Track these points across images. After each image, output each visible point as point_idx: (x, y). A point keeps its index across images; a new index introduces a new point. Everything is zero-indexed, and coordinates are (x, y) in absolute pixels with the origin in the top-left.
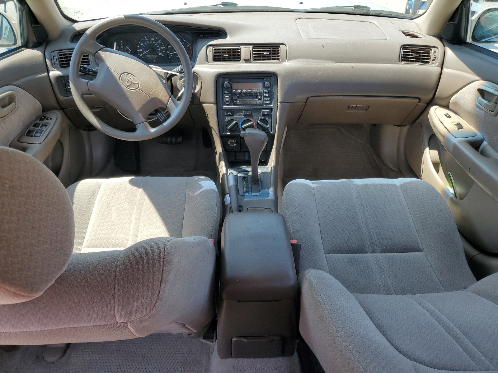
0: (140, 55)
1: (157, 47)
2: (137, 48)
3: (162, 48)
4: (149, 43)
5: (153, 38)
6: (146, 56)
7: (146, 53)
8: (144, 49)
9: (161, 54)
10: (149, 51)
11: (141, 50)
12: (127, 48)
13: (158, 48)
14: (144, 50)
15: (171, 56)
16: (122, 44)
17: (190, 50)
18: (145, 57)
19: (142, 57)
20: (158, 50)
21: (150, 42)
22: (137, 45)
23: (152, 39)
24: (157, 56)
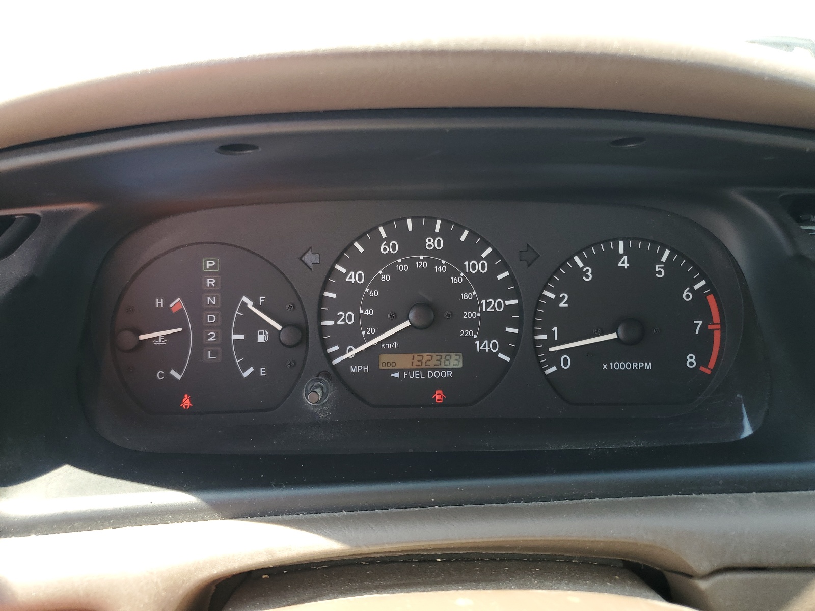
0: (342, 352)
1: (465, 296)
2: (321, 308)
3: (494, 305)
4: (405, 268)
5: (434, 235)
6: (384, 358)
7: (384, 341)
8: (369, 312)
9: (486, 346)
10: (407, 324)
11: (346, 318)
12: (250, 304)
13: (473, 305)
14: (367, 321)
15: (566, 363)
16: (211, 282)
17: (708, 319)
18: (374, 364)
19: (354, 369)
20: (467, 315)
21: (412, 263)
22: (325, 287)
23: (431, 243)
24: (455, 361)
